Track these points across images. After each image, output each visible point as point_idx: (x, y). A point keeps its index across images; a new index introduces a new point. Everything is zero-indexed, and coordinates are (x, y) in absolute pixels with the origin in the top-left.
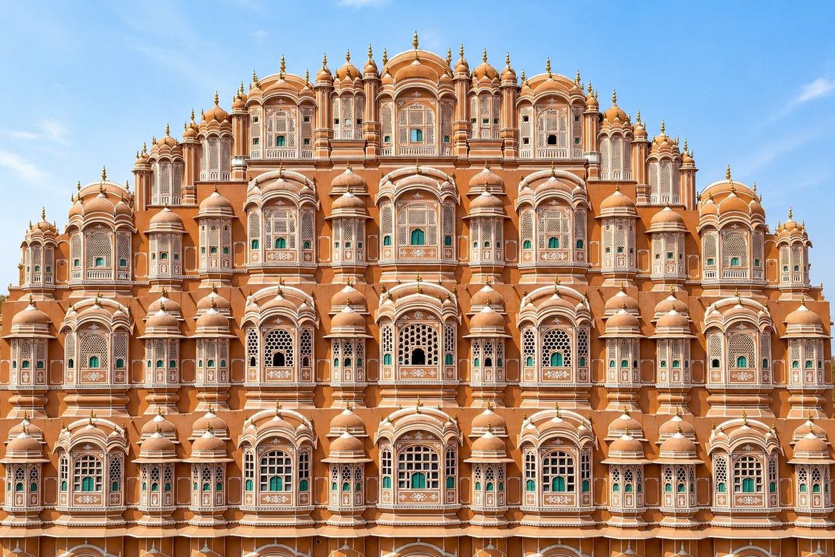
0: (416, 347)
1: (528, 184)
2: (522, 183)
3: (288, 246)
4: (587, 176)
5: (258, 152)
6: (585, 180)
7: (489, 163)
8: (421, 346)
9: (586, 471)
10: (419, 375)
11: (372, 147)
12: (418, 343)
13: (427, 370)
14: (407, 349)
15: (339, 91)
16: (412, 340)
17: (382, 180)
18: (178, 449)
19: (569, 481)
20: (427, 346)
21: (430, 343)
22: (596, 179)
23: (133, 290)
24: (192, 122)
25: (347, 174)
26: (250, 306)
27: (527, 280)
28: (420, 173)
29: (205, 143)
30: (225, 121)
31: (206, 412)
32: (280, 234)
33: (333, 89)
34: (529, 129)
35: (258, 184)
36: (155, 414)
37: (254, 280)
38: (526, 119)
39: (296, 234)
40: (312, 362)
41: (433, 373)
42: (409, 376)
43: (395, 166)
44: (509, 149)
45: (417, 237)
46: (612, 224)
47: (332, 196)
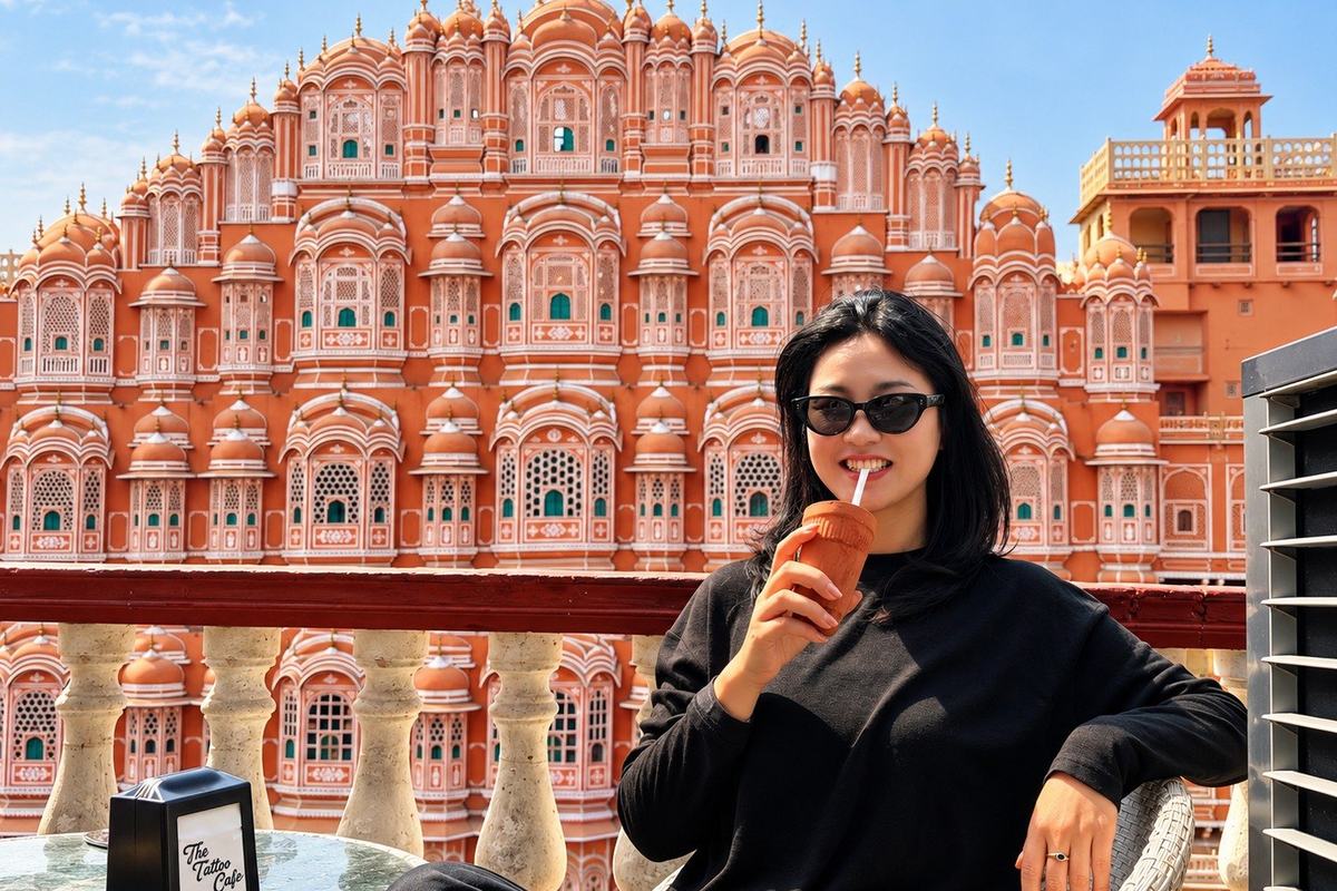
0: (551, 487)
1: (724, 220)
2: (715, 217)
3: (358, 323)
4: (813, 204)
5: (318, 168)
6: (809, 211)
7: (669, 186)
8: (558, 486)
10: (553, 531)
11: (494, 157)
12: (554, 480)
13: (566, 525)
14: (540, 486)
15: (444, 56)
16: (545, 476)
17: (509, 213)
20: (567, 485)
21: (570, 480)
22: (828, 209)
23: (113, 393)
24: (216, 128)
25: (454, 205)
26: (294, 423)
28: (564, 202)
29: (235, 159)
30: (264, 125)
32: (346, 303)
33: (435, 54)
34: (729, 128)
35: (313, 221)
37: (304, 380)
38: (725, 110)
39: (371, 303)
40: (390, 514)
41: (573, 530)
42: (539, 536)
43: (529, 189)
44: (700, 158)
45: (560, 307)
46: (849, 285)
47: (432, 239)
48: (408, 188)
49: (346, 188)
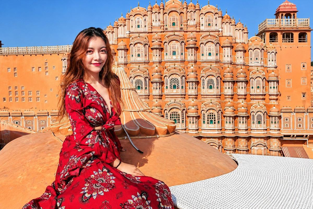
0: (174, 84)
1: (203, 38)
2: (201, 37)
3: (141, 56)
6: (218, 36)
7: (192, 32)
8: (175, 84)
9: (219, 118)
10: (175, 91)
11: (162, 27)
13: (177, 90)
14: (172, 84)
15: (154, 12)
16: (173, 82)
17: (165, 37)
19: (214, 121)
21: (177, 83)
22: (221, 35)
25: (156, 36)
26: (131, 72)
27: (203, 65)
28: (175, 35)
29: (119, 27)
30: (124, 21)
32: (139, 53)
33: (152, 11)
34: (203, 21)
35: (133, 39)
37: (132, 65)
38: (202, 19)
39: (143, 53)
40: (148, 88)
42: (172, 92)
43: (168, 33)
44: (198, 27)
45: (174, 53)
46: (226, 48)
47: (152, 42)
48: (148, 33)
49: (138, 33)
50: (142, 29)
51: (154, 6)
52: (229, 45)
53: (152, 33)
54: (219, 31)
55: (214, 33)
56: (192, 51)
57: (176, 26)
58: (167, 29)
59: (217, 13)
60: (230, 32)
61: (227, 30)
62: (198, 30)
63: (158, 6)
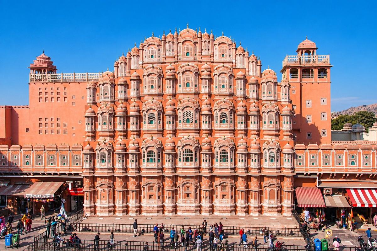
0: (187, 118)
1: (217, 69)
2: (215, 68)
3: (154, 88)
4: (233, 66)
5: (146, 60)
6: (232, 68)
7: (206, 62)
9: (231, 156)
10: (188, 126)
11: (176, 57)
12: (188, 117)
13: (190, 125)
14: (185, 118)
15: (167, 41)
16: (186, 116)
17: (179, 67)
18: (126, 149)
19: (227, 159)
20: (190, 118)
21: (191, 116)
22: (235, 67)
23: (114, 102)
24: (129, 51)
25: (170, 66)
26: (144, 105)
27: (217, 98)
28: (188, 65)
29: (132, 57)
30: (138, 51)
31: (132, 138)
32: (152, 84)
33: (166, 41)
34: (217, 52)
35: (146, 70)
36: (120, 139)
37: (145, 98)
38: (216, 49)
39: (157, 84)
40: (161, 122)
41: (192, 125)
42: (186, 127)
43: (182, 63)
44: (212, 58)
45: (188, 85)
46: (239, 81)
47: (166, 72)
48: (162, 63)
49: (152, 63)
50: (156, 60)
51: (168, 35)
52: (242, 77)
53: (165, 63)
54: (233, 63)
55: (228, 64)
56: (206, 82)
57: (190, 56)
58: (180, 59)
59: (230, 44)
60: (244, 64)
61: (240, 62)
62: (212, 61)
63: (172, 35)
